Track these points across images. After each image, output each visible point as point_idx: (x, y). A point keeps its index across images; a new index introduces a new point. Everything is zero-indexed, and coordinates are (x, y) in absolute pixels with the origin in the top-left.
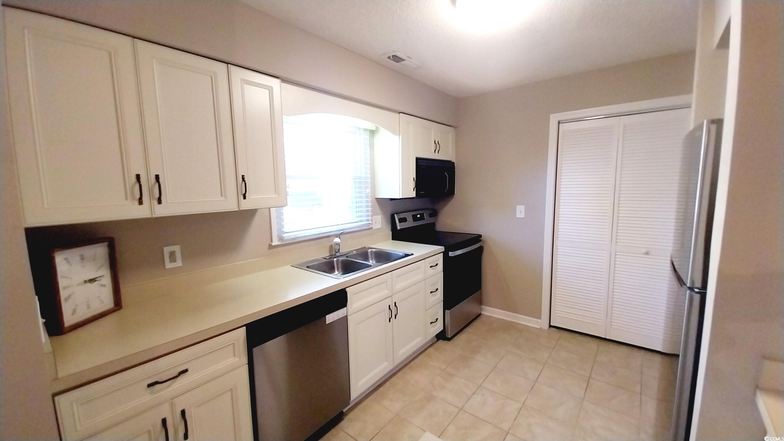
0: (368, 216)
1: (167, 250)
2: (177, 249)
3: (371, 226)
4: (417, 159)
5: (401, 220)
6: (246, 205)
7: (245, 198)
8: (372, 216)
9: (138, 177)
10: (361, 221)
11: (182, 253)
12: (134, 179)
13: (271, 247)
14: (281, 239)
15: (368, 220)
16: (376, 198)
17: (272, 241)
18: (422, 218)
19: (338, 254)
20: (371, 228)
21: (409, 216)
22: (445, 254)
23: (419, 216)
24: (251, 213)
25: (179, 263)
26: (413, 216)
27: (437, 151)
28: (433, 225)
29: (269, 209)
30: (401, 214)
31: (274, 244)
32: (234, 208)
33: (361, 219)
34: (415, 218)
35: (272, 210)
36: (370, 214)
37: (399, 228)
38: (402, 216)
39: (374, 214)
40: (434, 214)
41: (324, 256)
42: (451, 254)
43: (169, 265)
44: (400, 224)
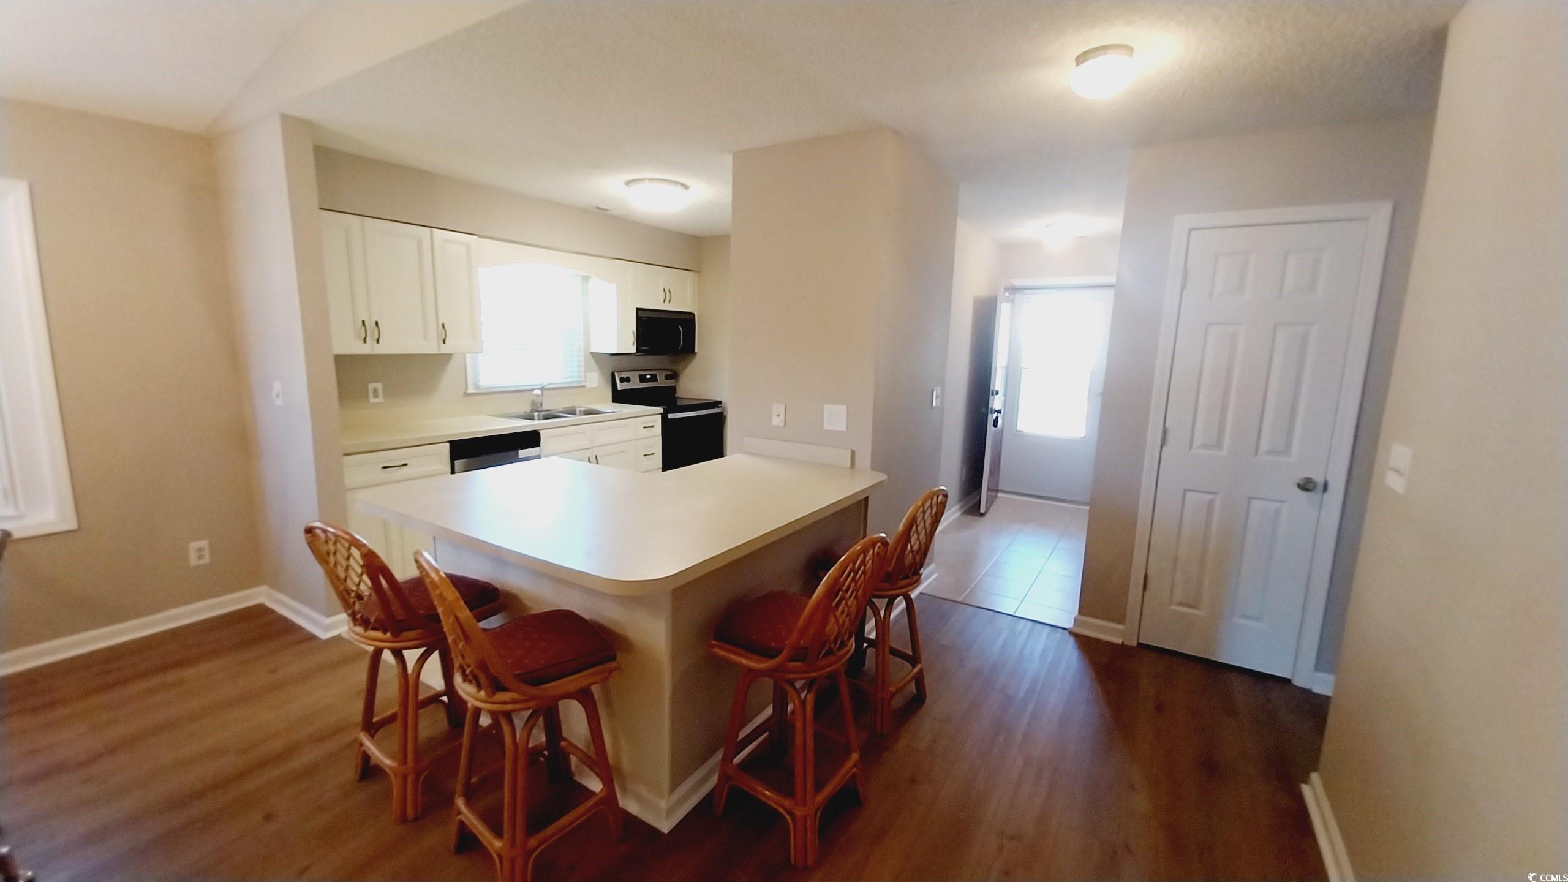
0: (580, 372)
1: (371, 386)
2: (379, 386)
3: (583, 384)
4: (638, 310)
5: (622, 380)
6: (445, 349)
7: (444, 343)
8: (585, 372)
9: (363, 322)
10: (572, 377)
11: (384, 391)
12: (361, 324)
13: (466, 395)
14: (477, 387)
15: (579, 377)
16: (592, 353)
17: (467, 388)
18: (654, 378)
19: (540, 409)
20: (584, 386)
21: (635, 377)
22: (664, 416)
23: (648, 377)
24: (447, 357)
25: (380, 400)
26: (640, 376)
27: (667, 301)
28: (673, 390)
29: (464, 354)
30: (622, 373)
31: (469, 391)
32: (436, 352)
33: (573, 374)
34: (643, 379)
35: (467, 355)
36: (583, 369)
37: (619, 388)
38: (625, 375)
39: (587, 370)
40: (674, 376)
41: (525, 410)
42: (670, 416)
43: (372, 400)
44: (622, 384)
